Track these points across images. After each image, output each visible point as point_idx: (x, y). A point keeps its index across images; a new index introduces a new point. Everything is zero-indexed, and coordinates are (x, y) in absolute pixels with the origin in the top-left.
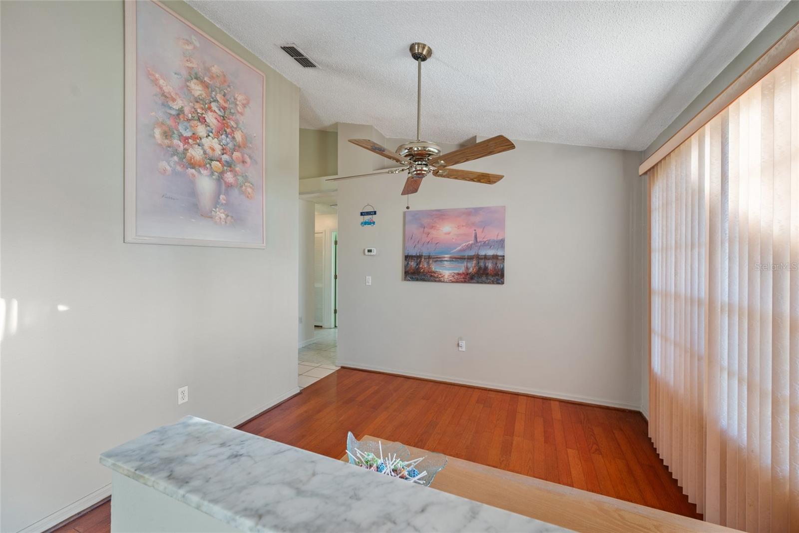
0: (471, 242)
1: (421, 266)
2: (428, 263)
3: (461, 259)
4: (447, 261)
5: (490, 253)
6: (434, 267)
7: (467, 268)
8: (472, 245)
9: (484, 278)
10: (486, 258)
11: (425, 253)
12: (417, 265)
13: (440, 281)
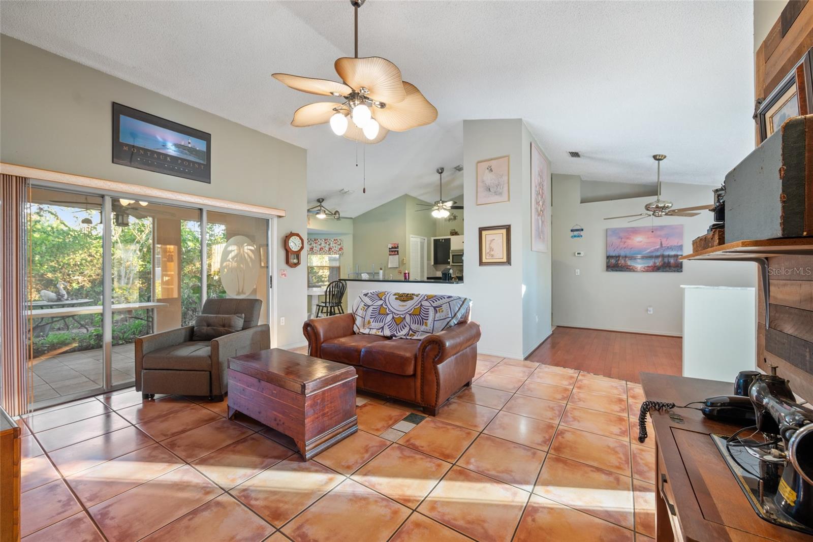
0: (658, 247)
1: (619, 262)
2: (625, 260)
3: (651, 257)
4: (639, 259)
5: (672, 253)
6: (629, 263)
7: (655, 263)
8: (658, 249)
9: (667, 269)
10: (669, 256)
11: (622, 253)
12: (616, 261)
13: (634, 271)
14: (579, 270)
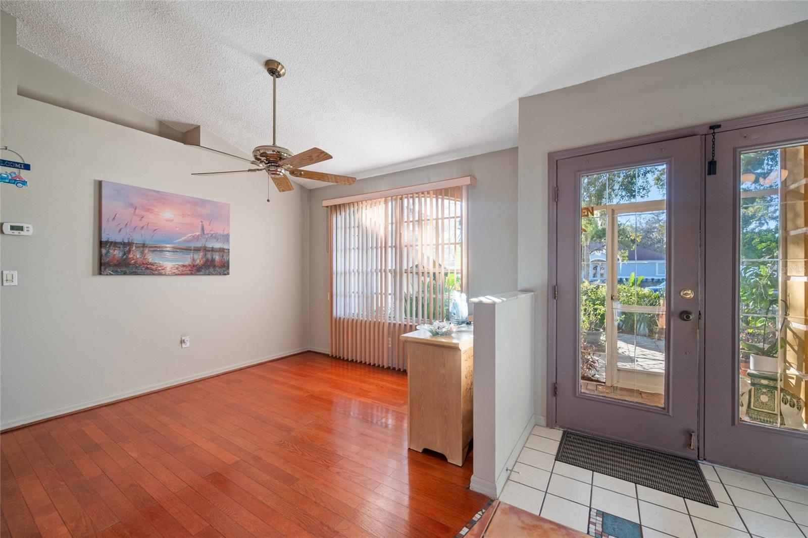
0: (197, 234)
1: (131, 256)
2: (142, 253)
3: (187, 250)
4: (169, 251)
5: (217, 245)
6: (151, 258)
7: (194, 260)
8: (198, 236)
9: (211, 270)
10: (213, 250)
12: (125, 254)
13: (160, 274)
14: (15, 273)
